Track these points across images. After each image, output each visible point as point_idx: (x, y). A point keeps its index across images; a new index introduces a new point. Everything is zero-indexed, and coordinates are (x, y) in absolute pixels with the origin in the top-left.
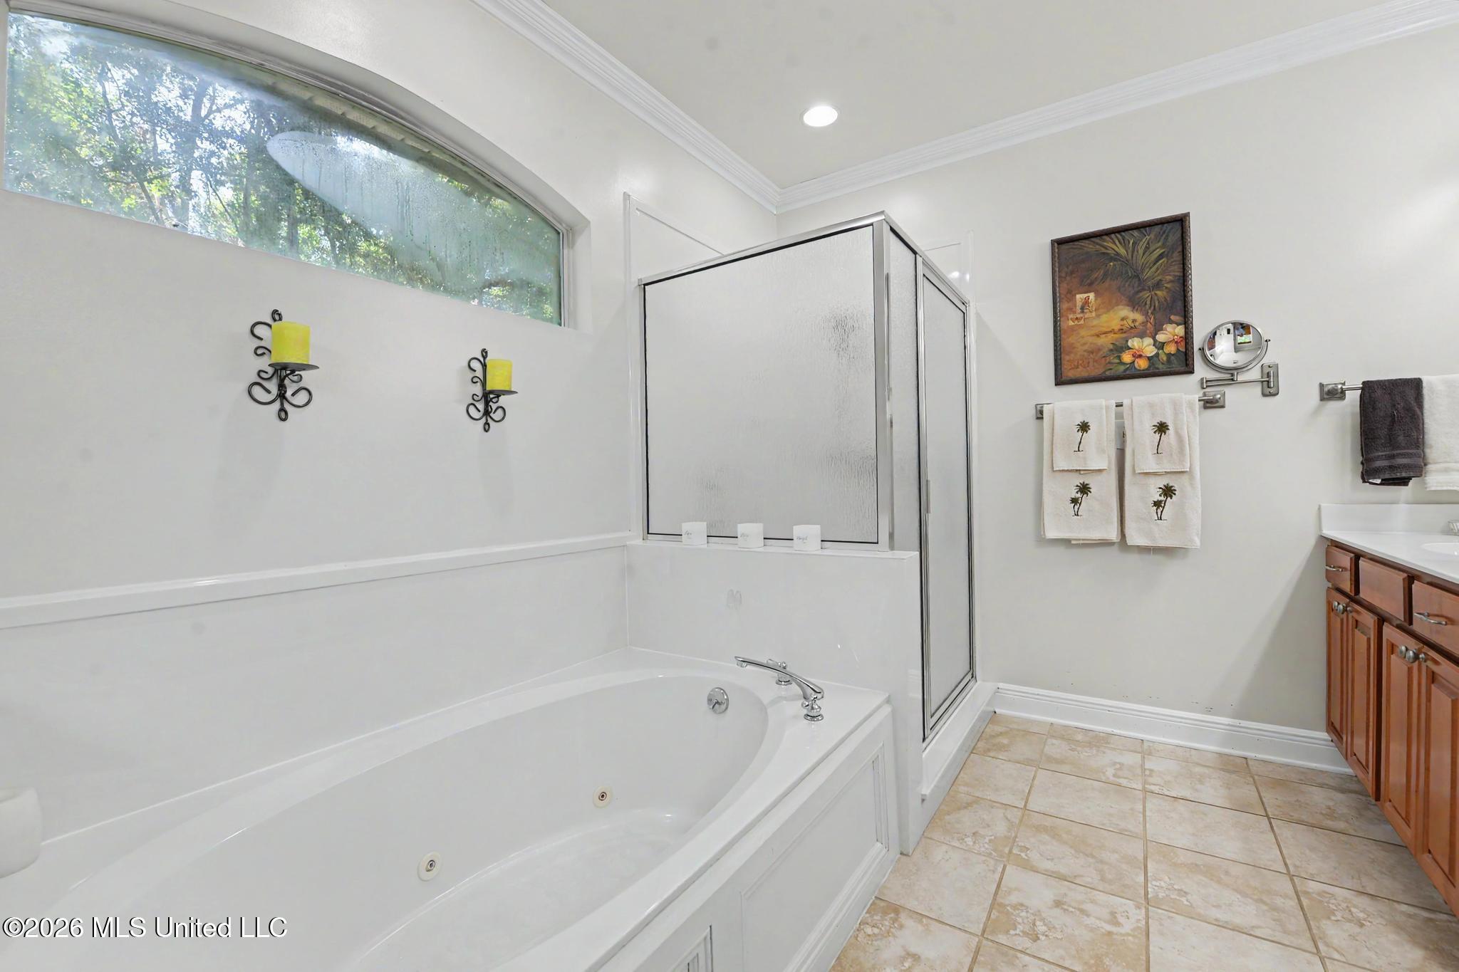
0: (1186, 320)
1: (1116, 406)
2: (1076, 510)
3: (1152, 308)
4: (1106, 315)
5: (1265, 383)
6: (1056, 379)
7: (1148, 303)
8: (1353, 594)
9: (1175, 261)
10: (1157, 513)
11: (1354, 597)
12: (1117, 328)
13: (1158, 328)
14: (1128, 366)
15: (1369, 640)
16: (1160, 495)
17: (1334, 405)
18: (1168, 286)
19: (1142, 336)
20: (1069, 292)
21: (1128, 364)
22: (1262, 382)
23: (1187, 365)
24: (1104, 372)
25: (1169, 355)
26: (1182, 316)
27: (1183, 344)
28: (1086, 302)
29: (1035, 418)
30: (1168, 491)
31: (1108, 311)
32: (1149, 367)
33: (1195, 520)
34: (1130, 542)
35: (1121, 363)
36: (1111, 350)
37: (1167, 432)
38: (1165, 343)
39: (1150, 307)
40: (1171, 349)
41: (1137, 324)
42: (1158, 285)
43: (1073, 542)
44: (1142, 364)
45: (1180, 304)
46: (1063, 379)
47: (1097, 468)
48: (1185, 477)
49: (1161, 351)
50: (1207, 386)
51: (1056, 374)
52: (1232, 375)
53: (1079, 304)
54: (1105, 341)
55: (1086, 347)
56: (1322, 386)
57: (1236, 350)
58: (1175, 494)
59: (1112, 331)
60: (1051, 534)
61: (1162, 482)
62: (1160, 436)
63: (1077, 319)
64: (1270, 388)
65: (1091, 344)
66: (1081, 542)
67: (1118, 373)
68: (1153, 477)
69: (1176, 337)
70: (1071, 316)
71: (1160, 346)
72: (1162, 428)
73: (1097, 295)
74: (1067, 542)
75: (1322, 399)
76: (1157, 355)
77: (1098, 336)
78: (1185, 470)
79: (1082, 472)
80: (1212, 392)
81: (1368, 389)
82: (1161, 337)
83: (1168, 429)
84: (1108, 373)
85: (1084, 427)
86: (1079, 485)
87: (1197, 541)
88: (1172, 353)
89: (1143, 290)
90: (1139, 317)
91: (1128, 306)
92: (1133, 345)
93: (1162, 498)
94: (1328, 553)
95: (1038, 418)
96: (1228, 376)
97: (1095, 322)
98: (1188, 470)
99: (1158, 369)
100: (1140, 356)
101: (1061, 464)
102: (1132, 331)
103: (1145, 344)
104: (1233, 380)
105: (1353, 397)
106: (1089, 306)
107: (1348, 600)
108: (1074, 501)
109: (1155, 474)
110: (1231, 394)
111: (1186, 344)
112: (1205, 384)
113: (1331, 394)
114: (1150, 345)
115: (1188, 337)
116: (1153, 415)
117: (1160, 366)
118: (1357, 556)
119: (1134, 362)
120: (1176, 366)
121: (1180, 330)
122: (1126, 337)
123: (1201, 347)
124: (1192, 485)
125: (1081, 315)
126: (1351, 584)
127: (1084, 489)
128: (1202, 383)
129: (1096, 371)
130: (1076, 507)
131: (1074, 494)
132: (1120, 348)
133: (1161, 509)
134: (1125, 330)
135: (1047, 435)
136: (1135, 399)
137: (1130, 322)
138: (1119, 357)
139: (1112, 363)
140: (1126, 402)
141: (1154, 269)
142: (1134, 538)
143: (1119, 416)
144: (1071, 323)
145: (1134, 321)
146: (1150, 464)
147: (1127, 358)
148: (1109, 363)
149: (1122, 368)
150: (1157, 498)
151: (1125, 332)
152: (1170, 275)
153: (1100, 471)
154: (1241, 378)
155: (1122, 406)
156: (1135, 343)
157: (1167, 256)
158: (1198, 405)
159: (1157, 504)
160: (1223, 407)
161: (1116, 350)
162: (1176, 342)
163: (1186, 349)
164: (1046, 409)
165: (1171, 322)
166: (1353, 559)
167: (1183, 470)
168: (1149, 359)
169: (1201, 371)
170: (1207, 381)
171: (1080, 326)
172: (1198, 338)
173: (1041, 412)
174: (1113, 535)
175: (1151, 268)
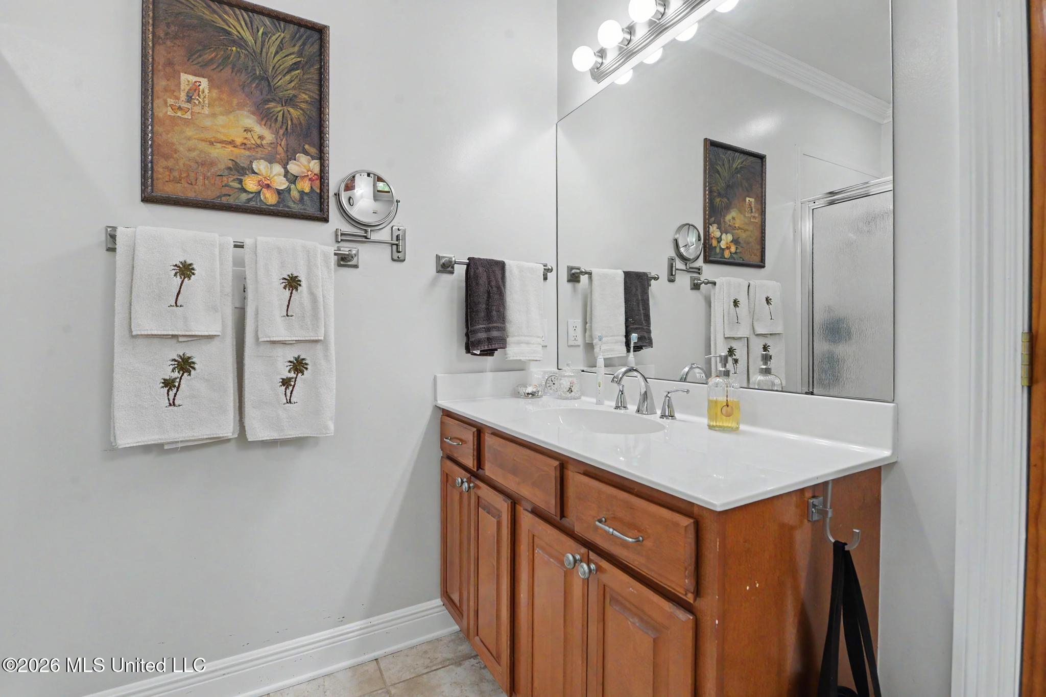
0: (321, 156)
1: (235, 246)
2: (171, 397)
3: (284, 127)
4: (224, 118)
5: (395, 247)
6: (143, 191)
7: (280, 118)
8: (475, 470)
9: (311, 78)
10: (285, 394)
11: (476, 474)
12: (239, 141)
13: (290, 156)
14: (251, 196)
15: (499, 524)
16: (289, 371)
17: (446, 277)
18: (303, 106)
19: (271, 160)
20: (170, 63)
21: (252, 193)
22: (393, 244)
23: (321, 210)
24: (220, 197)
25: (302, 193)
26: (317, 149)
27: (318, 182)
28: (194, 90)
29: (105, 249)
30: (299, 366)
31: (228, 113)
32: (278, 202)
33: (329, 400)
34: (250, 438)
35: (244, 190)
36: (229, 169)
37: (299, 288)
38: (297, 177)
39: (281, 127)
40: (305, 186)
41: (264, 142)
42: (290, 101)
43: (166, 447)
44: (270, 198)
45: (315, 133)
46: (154, 194)
47: (206, 334)
48: (319, 347)
49: (293, 186)
50: (342, 240)
51: (144, 184)
52: (366, 231)
53: (184, 87)
54: (223, 155)
55: (194, 154)
56: (438, 258)
57: (376, 198)
58: (307, 369)
59: (232, 143)
60: (124, 441)
61: (291, 354)
62: (291, 293)
63: (180, 108)
64: (399, 252)
65: (201, 151)
66: (180, 445)
67: (238, 202)
68: (282, 345)
69: (310, 173)
70: (170, 101)
71: (293, 179)
72: (292, 283)
73: (211, 81)
74: (158, 448)
75: (438, 272)
76: (288, 190)
77: (212, 143)
78: (320, 338)
79: (181, 339)
80: (345, 248)
81: (472, 265)
82: (293, 168)
83: (300, 285)
84: (224, 200)
85: (185, 270)
86: (177, 358)
87: (331, 426)
88: (306, 191)
89: (274, 100)
90: (269, 137)
91: (253, 114)
92: (259, 169)
93: (292, 375)
94: (442, 423)
95: (109, 249)
96: (362, 233)
97: (208, 123)
98: (322, 338)
99: (289, 207)
100: (268, 186)
101: (146, 324)
102: (259, 149)
103: (275, 172)
104: (366, 237)
105: (460, 270)
106: (199, 95)
107: (470, 475)
108: (168, 384)
109: (284, 343)
110: (365, 254)
111: (322, 184)
112: (341, 237)
113: (446, 267)
114: (280, 175)
115: (323, 176)
116: (283, 265)
117: (291, 204)
118: (480, 430)
119: (260, 192)
120: (312, 210)
121: (315, 165)
122: (249, 156)
123: (336, 191)
124: (326, 357)
125: (188, 105)
126: (474, 459)
127: (185, 365)
128: (337, 235)
129: (209, 193)
130: (172, 393)
131: (168, 372)
132: (241, 170)
133: (291, 388)
134: (248, 146)
135: (121, 276)
136: (259, 238)
137: (256, 137)
138: (241, 182)
139: (231, 187)
140: (248, 242)
141: (288, 77)
142: (258, 431)
143: (239, 263)
144: (170, 112)
145: (261, 138)
146: (280, 330)
147: (251, 184)
148: (226, 186)
149: (244, 197)
150: (286, 374)
151: (249, 149)
152: (306, 94)
153: (210, 337)
154: (374, 236)
155: (242, 247)
156: (260, 166)
157: (303, 68)
158: (333, 259)
159: (286, 382)
160: (356, 266)
161: (236, 170)
162: (310, 179)
163: (321, 190)
164: (120, 233)
165: (306, 153)
166: (476, 433)
167: (316, 338)
168: (279, 192)
169: (336, 221)
170: (342, 234)
171: (187, 122)
172: (335, 180)
173: (113, 237)
174: (228, 429)
175: (284, 76)
